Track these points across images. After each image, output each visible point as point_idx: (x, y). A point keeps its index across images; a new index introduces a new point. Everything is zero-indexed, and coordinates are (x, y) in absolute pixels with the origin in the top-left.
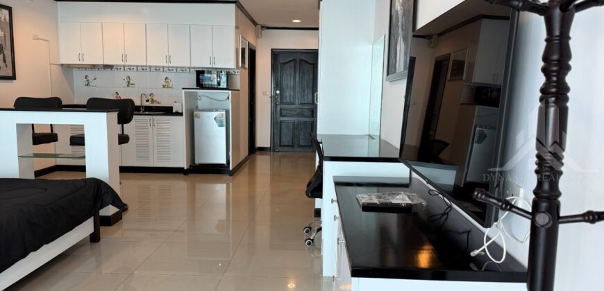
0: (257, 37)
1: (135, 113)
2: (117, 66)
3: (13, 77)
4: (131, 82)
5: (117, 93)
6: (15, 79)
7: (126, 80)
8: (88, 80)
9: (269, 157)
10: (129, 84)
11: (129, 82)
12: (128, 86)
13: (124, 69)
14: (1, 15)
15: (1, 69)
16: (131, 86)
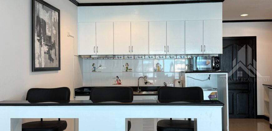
1: (134, 93)
2: (118, 55)
4: (129, 68)
5: (117, 77)
6: (60, 69)
7: (125, 67)
8: (94, 68)
11: (127, 68)
13: (124, 57)
14: (55, 17)
15: (54, 62)
16: (128, 71)
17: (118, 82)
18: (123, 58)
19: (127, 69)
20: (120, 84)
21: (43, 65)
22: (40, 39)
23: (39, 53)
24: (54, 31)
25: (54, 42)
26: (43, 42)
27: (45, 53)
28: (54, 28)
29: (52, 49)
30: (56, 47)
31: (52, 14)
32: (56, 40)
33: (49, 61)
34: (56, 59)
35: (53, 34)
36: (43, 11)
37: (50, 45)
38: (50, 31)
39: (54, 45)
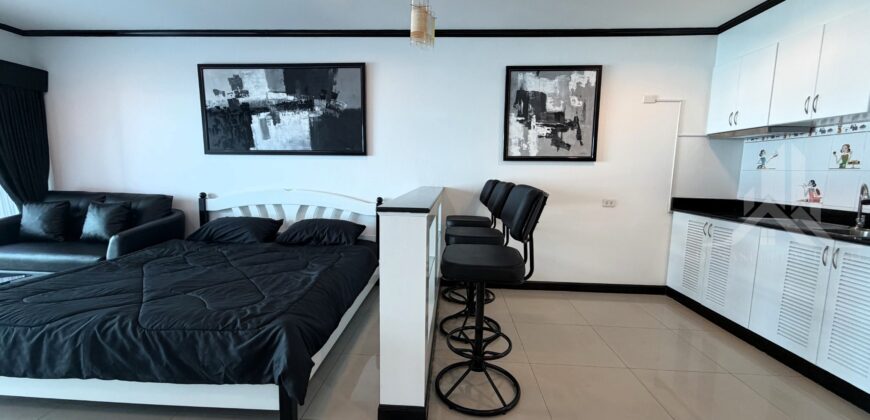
2: (823, 126)
4: (850, 159)
5: (813, 181)
6: (595, 160)
7: (839, 155)
8: (763, 160)
10: (846, 162)
12: (842, 167)
13: (840, 129)
14: (581, 80)
15: (572, 148)
16: (848, 166)
17: (811, 195)
18: (837, 130)
19: (844, 162)
20: (817, 201)
21: (533, 153)
22: (526, 119)
23: (522, 138)
24: (577, 103)
25: (573, 119)
26: (534, 122)
27: (540, 137)
28: (576, 98)
29: (565, 130)
30: (582, 126)
31: (568, 78)
32: (584, 115)
33: (554, 148)
34: (581, 144)
35: (572, 107)
36: (537, 80)
37: (558, 124)
38: (559, 106)
39: (574, 124)
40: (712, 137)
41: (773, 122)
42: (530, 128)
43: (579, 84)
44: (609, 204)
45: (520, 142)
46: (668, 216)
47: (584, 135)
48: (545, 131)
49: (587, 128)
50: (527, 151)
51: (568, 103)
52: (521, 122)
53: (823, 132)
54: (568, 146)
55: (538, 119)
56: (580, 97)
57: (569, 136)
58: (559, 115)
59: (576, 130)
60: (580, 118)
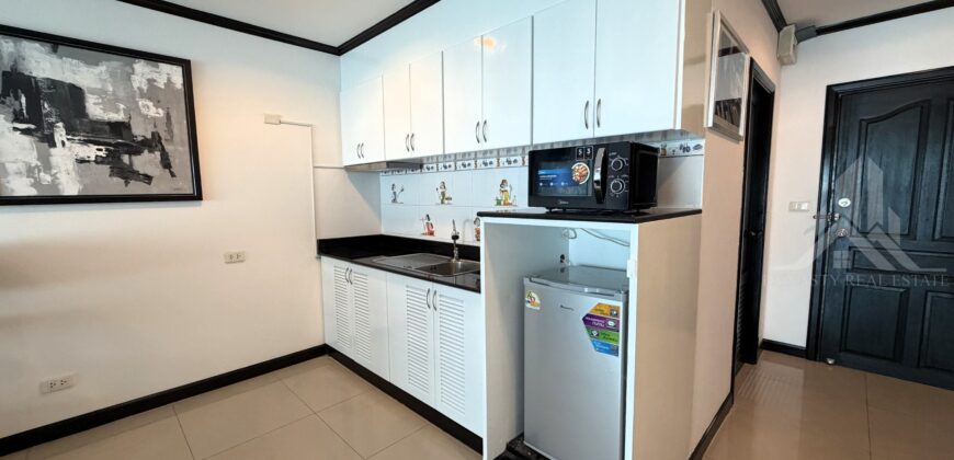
0: (782, 61)
2: (428, 162)
3: (197, 196)
4: (447, 196)
5: (428, 216)
6: (201, 199)
7: (440, 191)
8: (395, 193)
9: (801, 372)
10: (444, 198)
11: (443, 194)
12: (442, 203)
13: (438, 167)
14: (155, 76)
15: (154, 182)
16: (446, 202)
17: (428, 228)
18: (436, 168)
20: (432, 233)
21: (71, 188)
22: (40, 127)
23: (34, 162)
24: (154, 112)
25: (149, 136)
26: (60, 134)
27: (82, 161)
28: (150, 104)
29: (138, 152)
30: (169, 148)
31: (128, 69)
32: (170, 131)
33: (118, 181)
34: (173, 175)
35: (145, 117)
36: (55, 60)
37: (118, 142)
38: (117, 111)
39: (153, 143)
40: (349, 169)
41: (388, 159)
42: (53, 145)
43: (151, 82)
44: (235, 259)
45: (30, 171)
46: (317, 262)
47: (175, 162)
48: (91, 152)
49: (178, 151)
50: (54, 184)
51: (132, 108)
52: (25, 132)
53: (428, 169)
54: (148, 179)
55: (70, 130)
56: (158, 104)
57: (145, 162)
58: (120, 128)
59: (158, 154)
60: (163, 135)
